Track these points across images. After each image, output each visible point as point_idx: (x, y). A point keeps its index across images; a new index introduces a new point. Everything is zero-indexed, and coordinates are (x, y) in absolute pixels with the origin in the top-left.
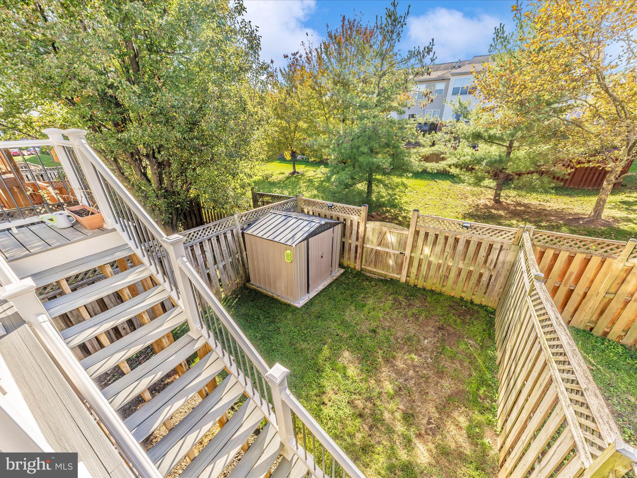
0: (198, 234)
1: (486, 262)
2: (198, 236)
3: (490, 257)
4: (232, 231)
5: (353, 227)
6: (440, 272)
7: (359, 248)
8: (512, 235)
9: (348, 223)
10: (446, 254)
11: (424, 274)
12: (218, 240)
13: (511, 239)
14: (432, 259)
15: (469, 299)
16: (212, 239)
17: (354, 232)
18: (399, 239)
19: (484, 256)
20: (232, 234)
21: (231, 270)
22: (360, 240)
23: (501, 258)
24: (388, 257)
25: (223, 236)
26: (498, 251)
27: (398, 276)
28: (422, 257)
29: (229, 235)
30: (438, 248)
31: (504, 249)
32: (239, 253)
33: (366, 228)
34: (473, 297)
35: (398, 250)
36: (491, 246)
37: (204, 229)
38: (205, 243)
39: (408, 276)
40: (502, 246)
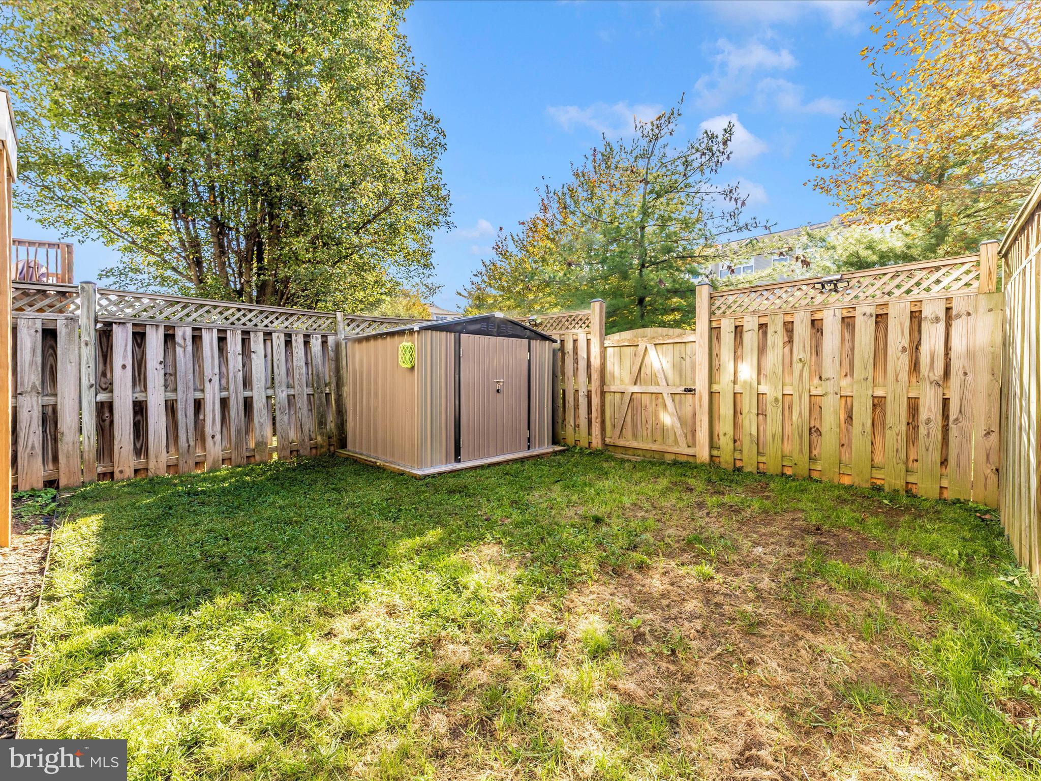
0: (244, 315)
1: (915, 366)
2: (243, 320)
3: (925, 349)
4: (324, 337)
5: (579, 353)
6: (795, 417)
7: (593, 396)
8: (968, 272)
9: (569, 346)
10: (797, 367)
11: (754, 433)
12: (288, 343)
13: (967, 285)
14: (763, 389)
15: (899, 484)
16: (274, 335)
17: (582, 364)
18: (677, 359)
19: (904, 349)
20: (324, 343)
21: (305, 410)
22: (595, 376)
23: (958, 343)
24: (660, 409)
25: (301, 339)
26: (942, 326)
27: (690, 451)
28: (738, 389)
29: (316, 344)
30: (773, 357)
31: (958, 316)
32: (333, 385)
33: (604, 349)
34: (911, 479)
35: (681, 385)
36: (916, 317)
37: (261, 312)
38: (256, 336)
39: (712, 446)
40: (948, 310)
